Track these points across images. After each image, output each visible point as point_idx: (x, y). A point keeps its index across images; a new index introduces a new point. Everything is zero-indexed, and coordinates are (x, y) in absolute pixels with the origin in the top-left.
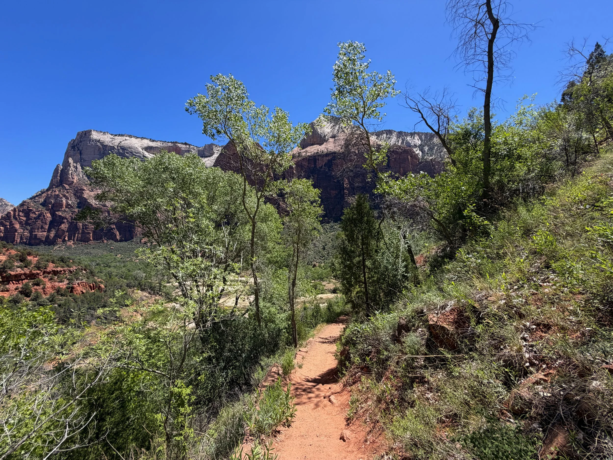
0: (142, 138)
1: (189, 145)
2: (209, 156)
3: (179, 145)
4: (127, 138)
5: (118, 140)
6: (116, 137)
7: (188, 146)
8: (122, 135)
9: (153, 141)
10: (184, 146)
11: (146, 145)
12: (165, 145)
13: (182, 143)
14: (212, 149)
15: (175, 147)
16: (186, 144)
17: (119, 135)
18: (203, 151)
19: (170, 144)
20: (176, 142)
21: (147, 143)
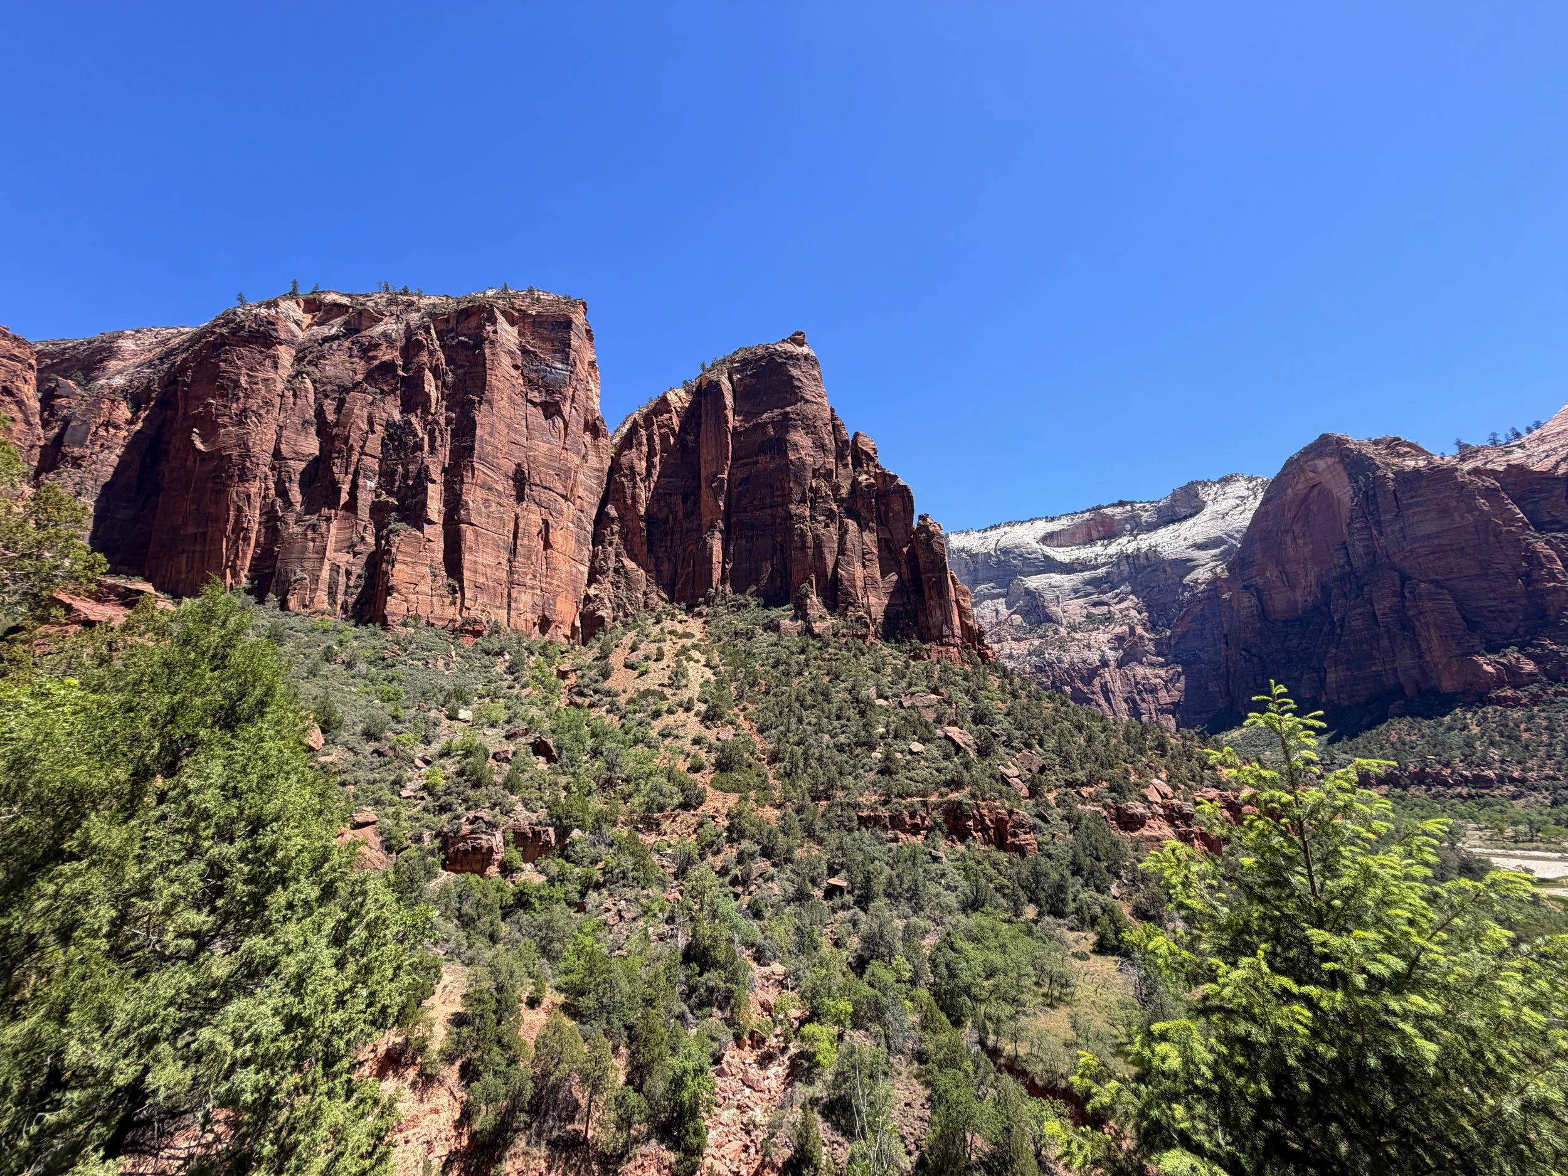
0: (1032, 520)
1: (1132, 503)
2: (1192, 516)
3: (1109, 511)
4: (1007, 529)
5: (993, 536)
6: (988, 534)
7: (1129, 508)
8: (996, 527)
9: (1053, 519)
10: (1119, 510)
11: (1041, 534)
12: (1077, 520)
13: (1113, 505)
14: (1197, 496)
15: (1099, 519)
16: (1122, 504)
17: (991, 528)
18: (1172, 506)
19: (1087, 515)
20: (1100, 507)
21: (1042, 527)
